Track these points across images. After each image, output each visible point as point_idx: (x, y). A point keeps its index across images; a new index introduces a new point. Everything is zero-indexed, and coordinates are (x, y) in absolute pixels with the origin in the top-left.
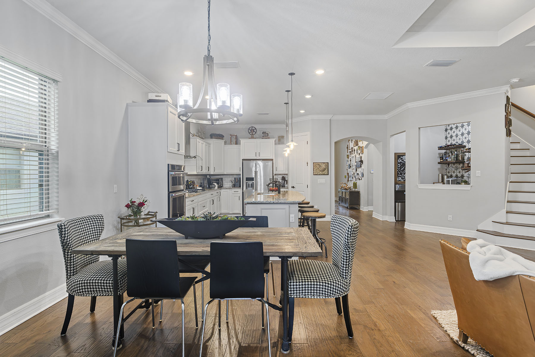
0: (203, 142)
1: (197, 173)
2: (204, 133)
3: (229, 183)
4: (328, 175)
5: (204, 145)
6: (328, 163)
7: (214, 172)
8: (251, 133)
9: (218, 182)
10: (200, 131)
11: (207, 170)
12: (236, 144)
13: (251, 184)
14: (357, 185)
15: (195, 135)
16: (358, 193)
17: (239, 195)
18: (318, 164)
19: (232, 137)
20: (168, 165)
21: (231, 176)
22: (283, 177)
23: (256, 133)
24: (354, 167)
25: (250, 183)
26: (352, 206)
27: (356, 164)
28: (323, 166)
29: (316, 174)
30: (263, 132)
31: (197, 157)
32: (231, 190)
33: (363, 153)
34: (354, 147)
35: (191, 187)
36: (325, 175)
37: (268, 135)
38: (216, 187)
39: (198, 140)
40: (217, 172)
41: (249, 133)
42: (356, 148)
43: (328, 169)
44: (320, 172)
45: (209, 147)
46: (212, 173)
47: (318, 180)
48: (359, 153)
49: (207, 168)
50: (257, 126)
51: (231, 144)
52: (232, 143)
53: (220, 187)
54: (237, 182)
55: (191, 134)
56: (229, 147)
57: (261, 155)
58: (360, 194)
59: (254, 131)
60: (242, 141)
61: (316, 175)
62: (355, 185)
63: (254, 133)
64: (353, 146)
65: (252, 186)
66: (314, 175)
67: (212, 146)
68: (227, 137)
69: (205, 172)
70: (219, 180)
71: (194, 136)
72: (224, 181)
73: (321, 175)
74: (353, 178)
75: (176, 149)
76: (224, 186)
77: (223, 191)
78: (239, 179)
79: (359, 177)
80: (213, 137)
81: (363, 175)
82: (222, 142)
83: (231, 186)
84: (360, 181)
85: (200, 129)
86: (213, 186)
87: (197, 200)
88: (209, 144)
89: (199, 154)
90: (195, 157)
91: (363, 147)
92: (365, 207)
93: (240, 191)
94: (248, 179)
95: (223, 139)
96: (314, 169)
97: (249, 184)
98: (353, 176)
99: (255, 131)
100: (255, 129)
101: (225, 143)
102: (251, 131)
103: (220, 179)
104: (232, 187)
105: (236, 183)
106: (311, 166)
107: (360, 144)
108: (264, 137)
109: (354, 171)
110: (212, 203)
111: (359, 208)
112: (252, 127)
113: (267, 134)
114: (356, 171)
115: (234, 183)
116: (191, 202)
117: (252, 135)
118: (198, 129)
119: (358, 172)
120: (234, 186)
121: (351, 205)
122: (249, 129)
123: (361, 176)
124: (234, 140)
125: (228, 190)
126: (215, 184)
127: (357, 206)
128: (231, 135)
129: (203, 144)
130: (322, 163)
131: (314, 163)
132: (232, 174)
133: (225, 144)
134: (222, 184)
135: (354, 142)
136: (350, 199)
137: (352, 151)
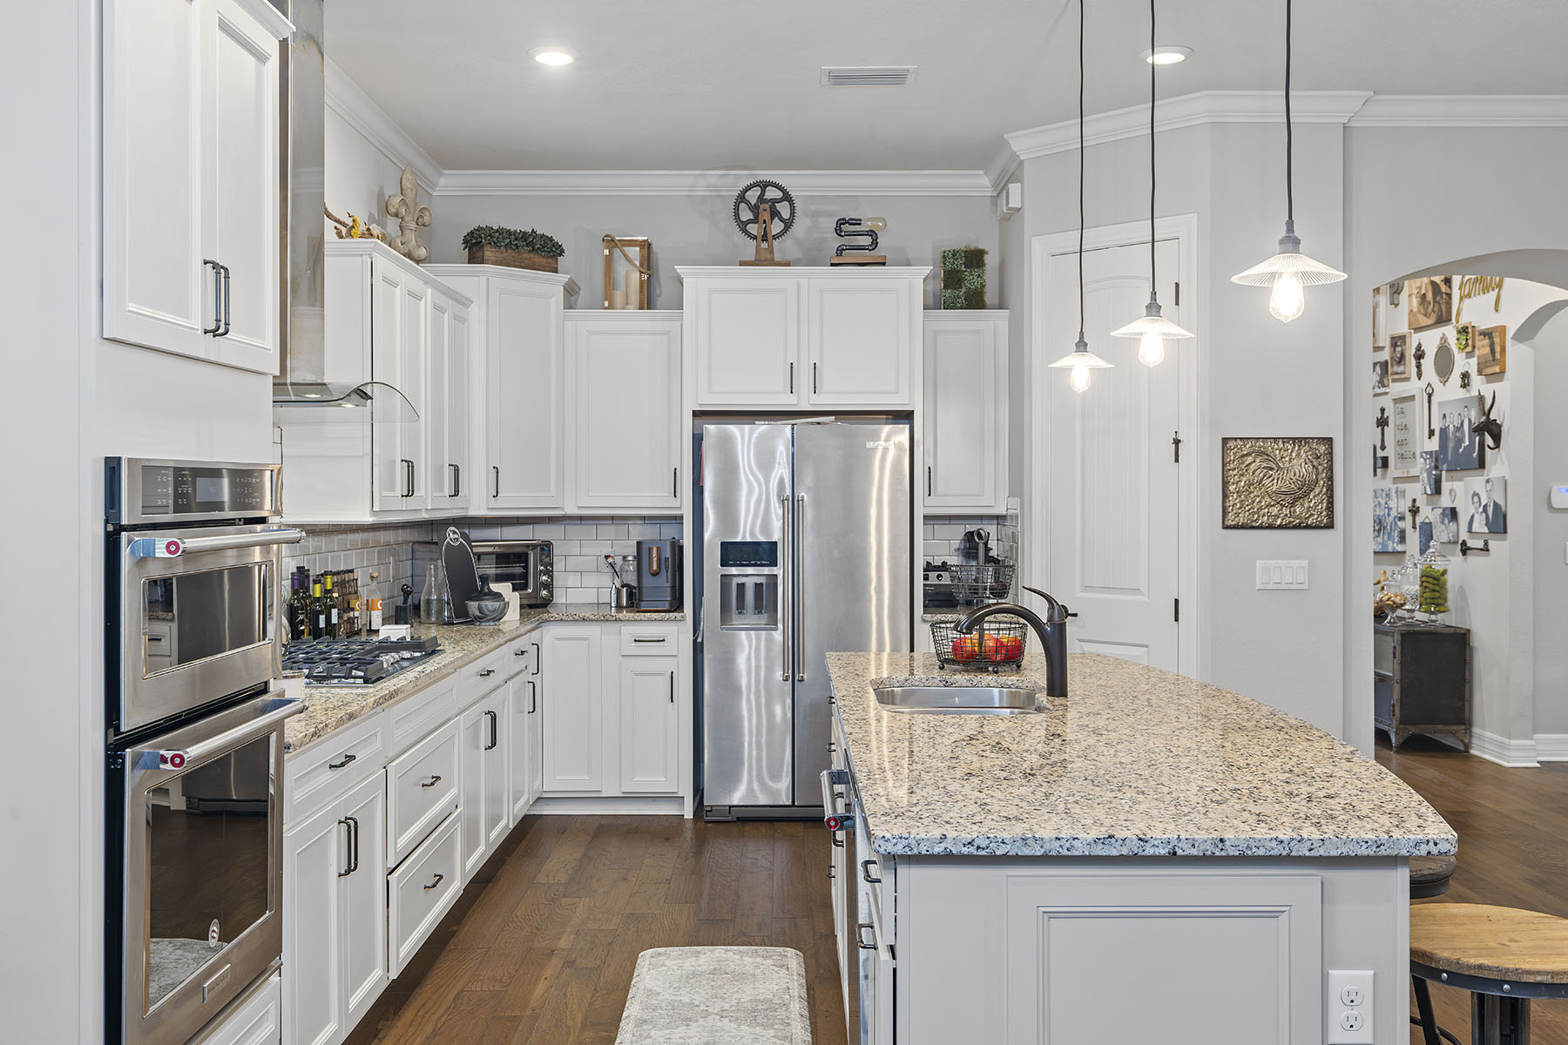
0: (417, 285)
1: (373, 513)
2: (426, 219)
3: (591, 580)
4: (1330, 526)
5: (425, 307)
6: (1329, 441)
7: (494, 503)
8: (753, 229)
9: (518, 570)
10: (396, 201)
11: (448, 488)
12: (648, 301)
13: (758, 586)
14: (1449, 585)
15: (362, 228)
16: (1459, 642)
17: (667, 666)
18: (1261, 448)
19: (617, 252)
20: (112, 468)
21: (609, 530)
22: (969, 536)
23: (786, 229)
24: (1420, 467)
25: (750, 583)
26: (1413, 730)
27: (1434, 445)
28: (1299, 466)
29: (1241, 520)
30: (842, 222)
31: (377, 392)
32: (613, 627)
33: (1503, 372)
34: (1418, 329)
35: (328, 619)
36: (1308, 527)
37: (875, 244)
38: (513, 614)
39: (387, 262)
40: (513, 502)
41: (743, 226)
42: (1430, 340)
43: (1331, 489)
44: (1275, 510)
45: (460, 320)
46: (478, 509)
47: (1259, 564)
48: (1465, 376)
49: (448, 475)
50: (796, 181)
51: (611, 307)
52: (619, 296)
53: (538, 606)
54: (655, 574)
55: (329, 225)
56: (591, 321)
57: (826, 382)
58: (1471, 648)
59: (775, 214)
60: (697, 283)
61: (1243, 527)
62: (1434, 588)
63: (776, 227)
64: (1403, 328)
65: (765, 598)
66: (1226, 527)
67: (476, 313)
68: (580, 258)
69: (430, 502)
70: (526, 555)
71: (350, 235)
72: (558, 565)
73: (1280, 527)
74: (1402, 539)
75: (199, 315)
76: (560, 597)
77: (552, 635)
78: (667, 553)
79: (1464, 535)
80: (489, 252)
81: (1498, 523)
82: (546, 287)
83: (608, 596)
84: (1474, 560)
85: (391, 190)
86: (489, 605)
87: (377, 745)
88: (464, 302)
89: (391, 369)
90: (362, 394)
91: (1502, 330)
92: (1513, 742)
93: (676, 633)
94: (733, 553)
95: (556, 271)
96: (1225, 484)
97: (741, 587)
98: (1401, 524)
99: (785, 213)
100: (787, 197)
101: (571, 293)
102: (755, 209)
103: (534, 547)
104: (619, 607)
105: (648, 581)
106: (1201, 466)
107: (1475, 311)
108: (848, 256)
109: (1417, 491)
110: (485, 739)
111: (1467, 746)
112: (764, 185)
113: (872, 234)
114: (1437, 490)
115: (631, 579)
116: (330, 775)
117: (765, 238)
118: (380, 195)
119: (1445, 501)
120: (633, 600)
121: (1413, 724)
122: (741, 198)
123: (1480, 526)
124: (629, 276)
125: (592, 630)
126: (504, 588)
127: (1453, 734)
128: (610, 242)
129: (419, 298)
130: (1285, 440)
131: (1231, 444)
132: (613, 518)
133: (569, 305)
134: (549, 586)
135: (1415, 302)
136: (1402, 682)
137: (1401, 360)
